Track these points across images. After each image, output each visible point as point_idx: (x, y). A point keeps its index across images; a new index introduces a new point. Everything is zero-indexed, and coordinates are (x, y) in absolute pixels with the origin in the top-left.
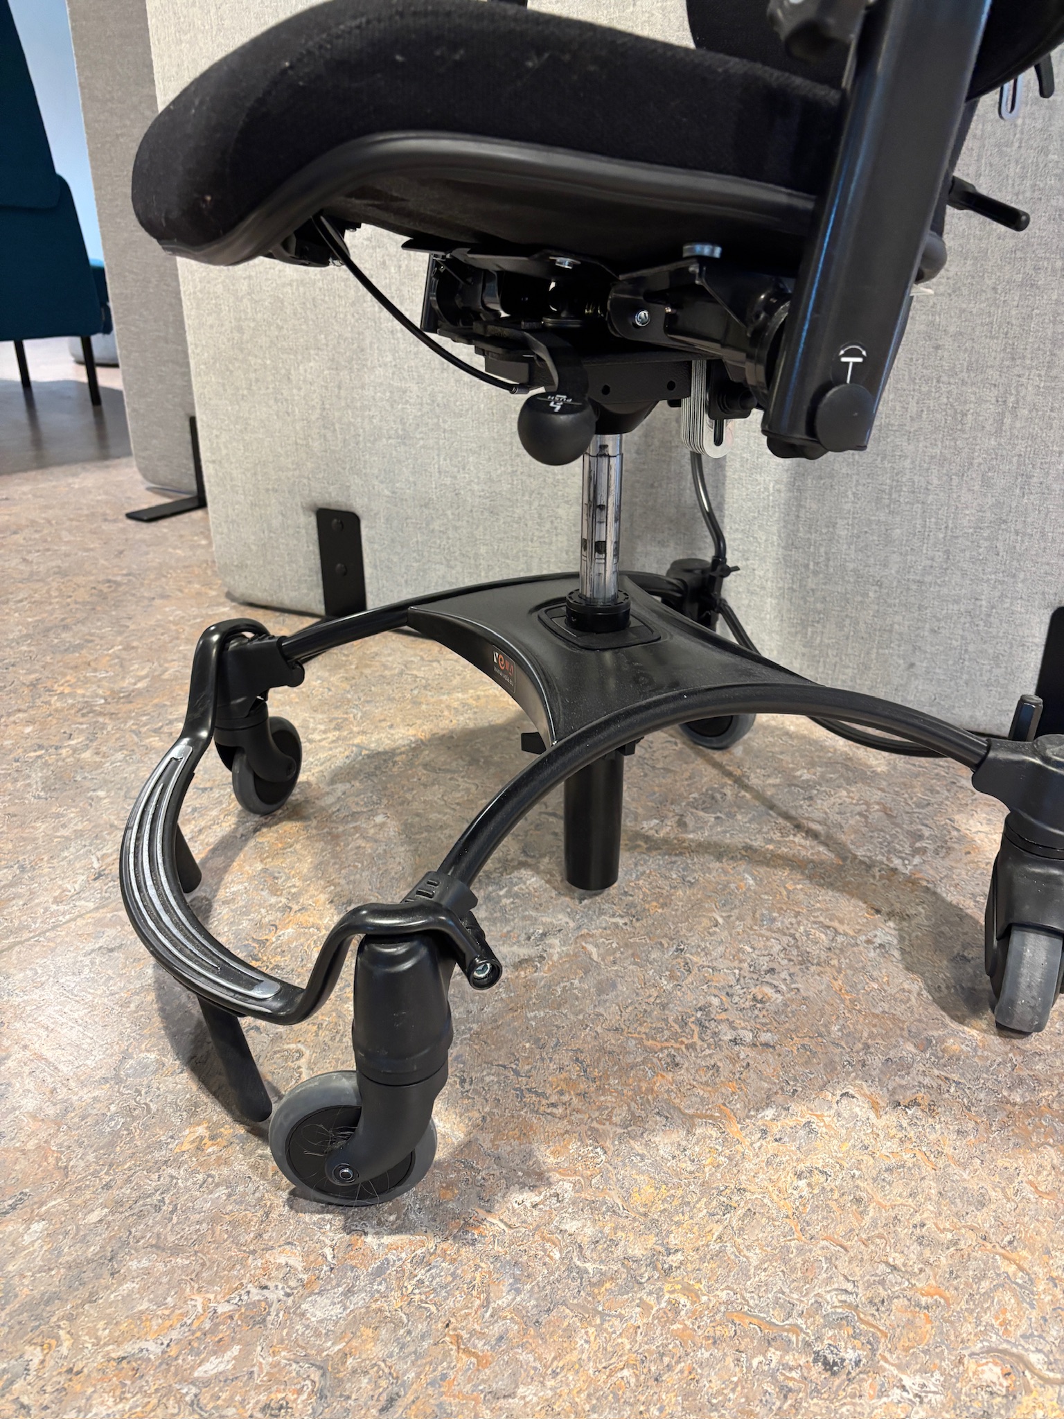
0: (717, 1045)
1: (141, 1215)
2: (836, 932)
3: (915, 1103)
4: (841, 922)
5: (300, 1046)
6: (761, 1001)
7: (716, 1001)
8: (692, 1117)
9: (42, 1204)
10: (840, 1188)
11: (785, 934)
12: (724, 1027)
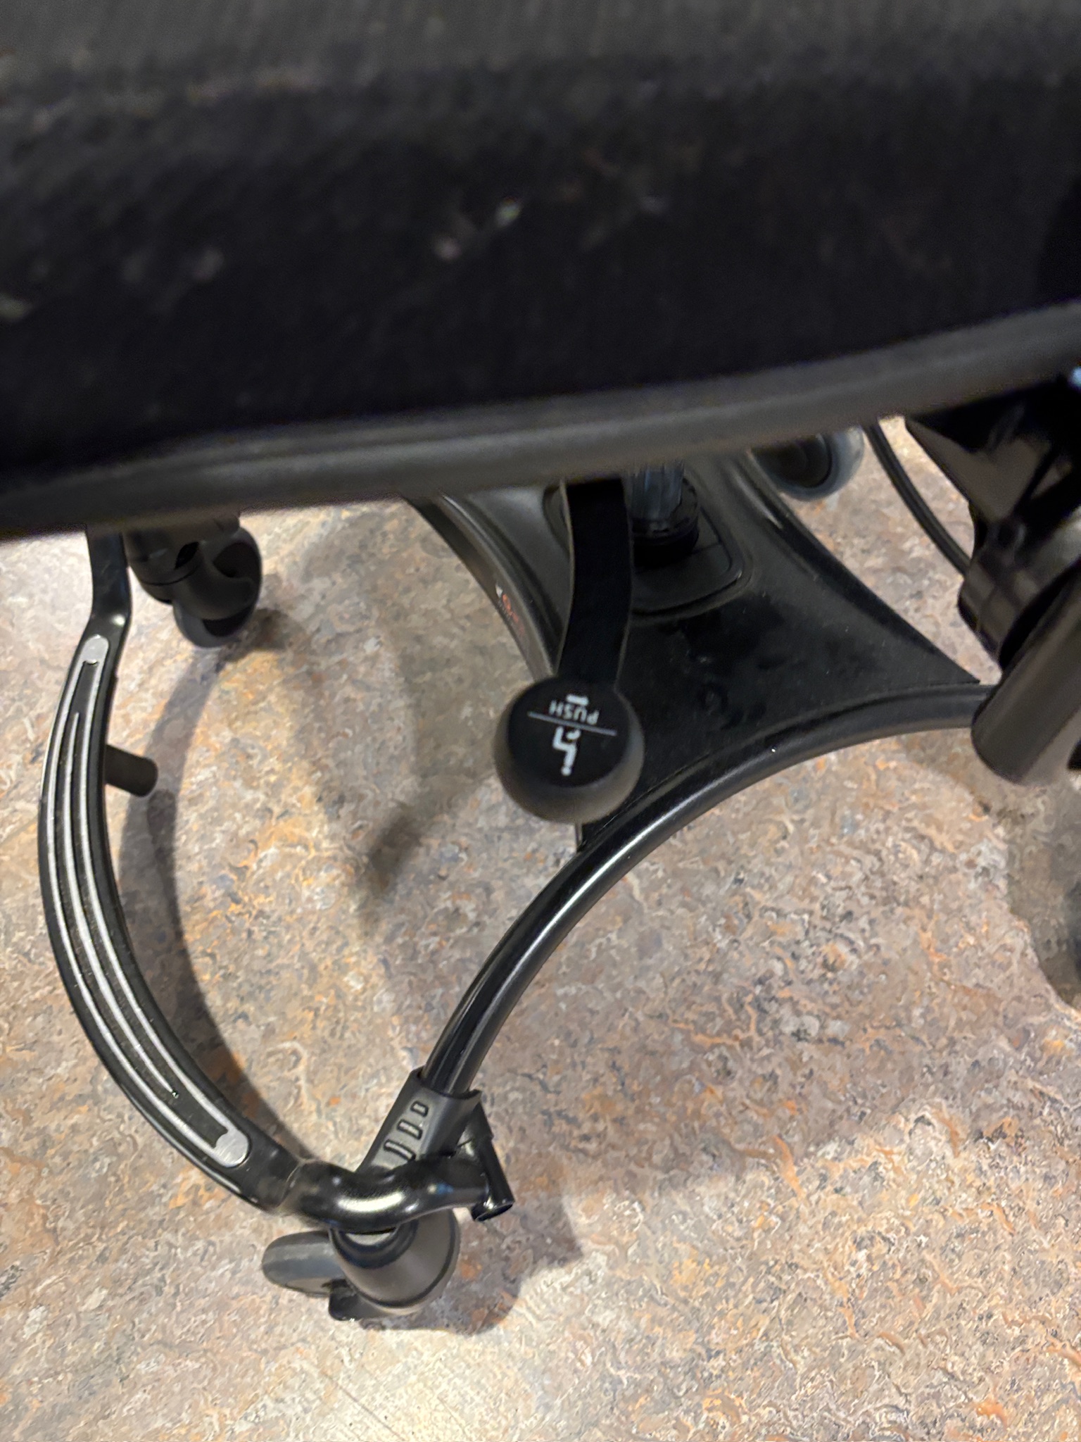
0: (777, 1042)
1: (142, 1299)
2: (933, 848)
3: (1000, 1134)
4: (940, 829)
5: (297, 1045)
6: (833, 969)
7: (778, 967)
8: (743, 1154)
9: (37, 1282)
10: (903, 1262)
11: (868, 852)
12: (786, 1011)
